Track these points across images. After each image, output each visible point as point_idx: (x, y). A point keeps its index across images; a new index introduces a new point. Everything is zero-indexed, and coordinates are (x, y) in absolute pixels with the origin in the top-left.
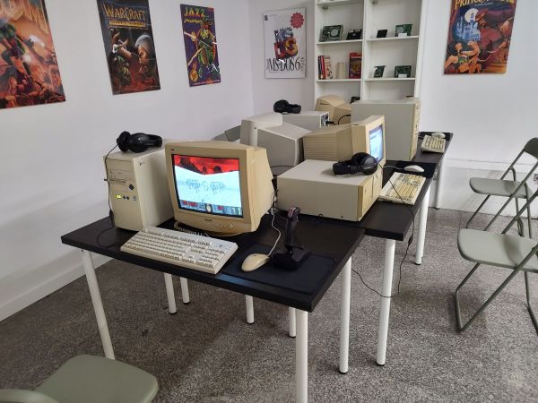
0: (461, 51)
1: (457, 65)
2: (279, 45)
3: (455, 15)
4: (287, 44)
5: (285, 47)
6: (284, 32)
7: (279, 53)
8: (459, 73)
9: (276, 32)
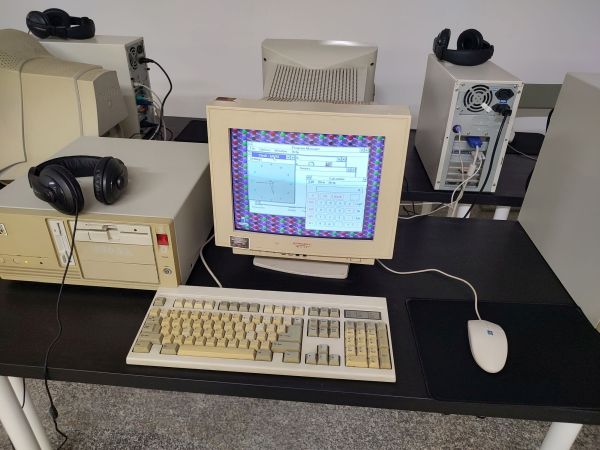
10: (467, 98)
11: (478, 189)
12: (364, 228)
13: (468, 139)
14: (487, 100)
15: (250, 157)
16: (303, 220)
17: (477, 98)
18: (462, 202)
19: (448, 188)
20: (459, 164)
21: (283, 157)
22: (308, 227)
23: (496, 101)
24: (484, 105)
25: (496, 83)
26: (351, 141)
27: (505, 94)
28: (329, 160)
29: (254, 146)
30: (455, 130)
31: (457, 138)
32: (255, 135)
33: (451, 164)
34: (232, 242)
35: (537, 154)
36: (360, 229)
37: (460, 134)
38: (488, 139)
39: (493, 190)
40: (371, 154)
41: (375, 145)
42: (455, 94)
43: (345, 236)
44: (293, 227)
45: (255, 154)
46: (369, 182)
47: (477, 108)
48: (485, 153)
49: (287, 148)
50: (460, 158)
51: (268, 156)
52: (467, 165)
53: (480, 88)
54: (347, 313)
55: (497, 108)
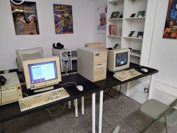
0: (172, 25)
1: (170, 33)
2: (101, 20)
3: (171, 5)
4: (104, 20)
5: (103, 21)
6: (103, 14)
7: (101, 23)
8: (171, 38)
9: (101, 15)
10: (63, 54)
11: (69, 70)
12: (56, 77)
13: (65, 61)
14: (66, 54)
15: (32, 69)
16: (44, 78)
17: (64, 54)
18: (67, 73)
19: (64, 71)
20: (65, 66)
21: (39, 68)
22: (46, 80)
23: (68, 54)
24: (66, 55)
25: (67, 51)
26: (50, 62)
27: (69, 53)
28: (47, 66)
29: (33, 67)
30: (62, 60)
31: (63, 62)
32: (33, 65)
33: (63, 67)
34: (31, 87)
35: (77, 63)
36: (55, 77)
37: (64, 61)
38: (68, 61)
39: (72, 70)
40: (54, 64)
41: (54, 62)
42: (61, 54)
43: (53, 79)
44: (43, 80)
45: (33, 68)
46: (55, 69)
47: (65, 56)
48: (68, 63)
49: (39, 66)
50: (65, 65)
51: (36, 68)
52: (66, 66)
53: (64, 52)
54: (58, 91)
55: (68, 55)
